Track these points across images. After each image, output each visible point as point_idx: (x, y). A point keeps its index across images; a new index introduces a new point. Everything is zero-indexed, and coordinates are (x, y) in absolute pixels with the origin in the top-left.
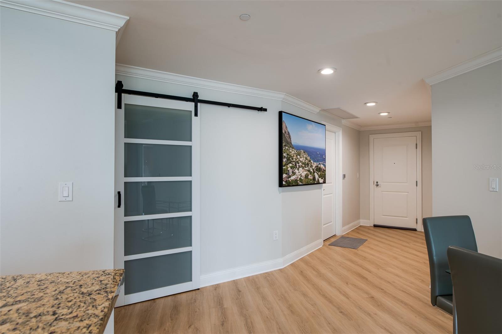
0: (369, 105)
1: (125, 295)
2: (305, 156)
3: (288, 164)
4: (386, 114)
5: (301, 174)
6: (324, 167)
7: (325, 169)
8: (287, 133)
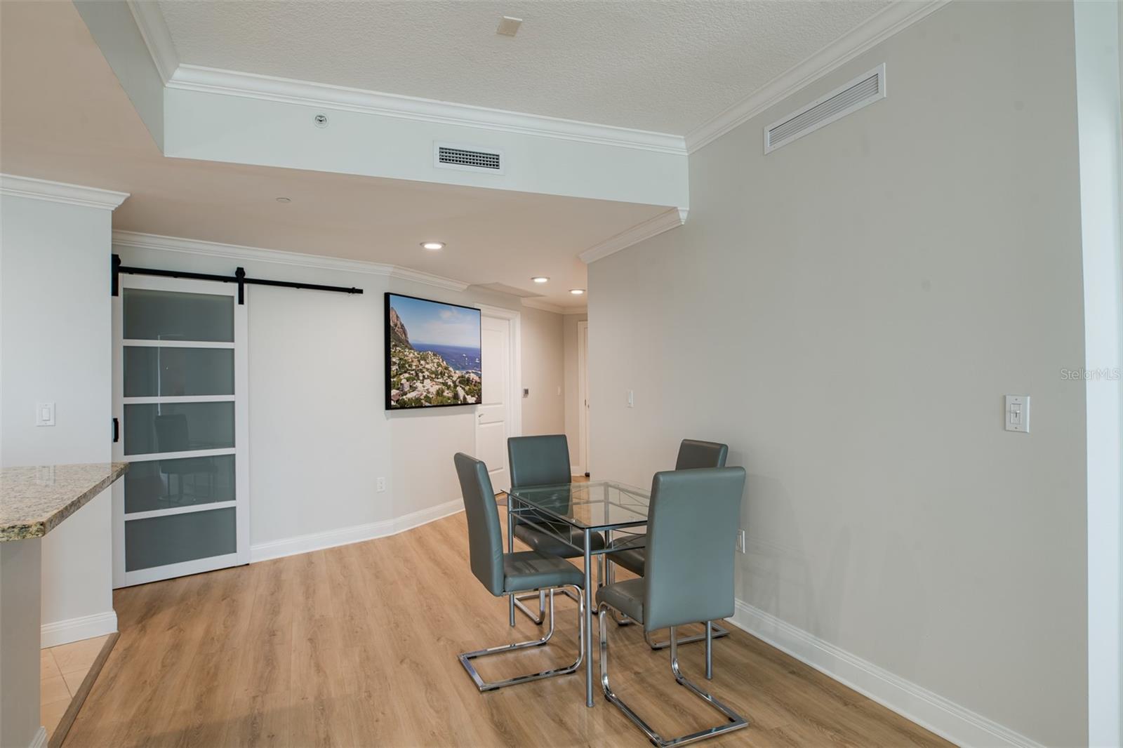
0: (537, 280)
1: (128, 570)
2: (436, 361)
3: (400, 374)
4: (581, 292)
5: (427, 390)
6: (476, 378)
7: (479, 381)
8: (399, 325)
